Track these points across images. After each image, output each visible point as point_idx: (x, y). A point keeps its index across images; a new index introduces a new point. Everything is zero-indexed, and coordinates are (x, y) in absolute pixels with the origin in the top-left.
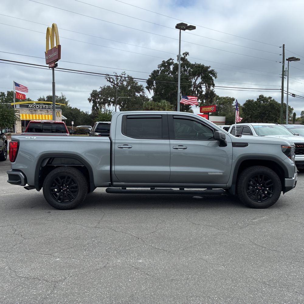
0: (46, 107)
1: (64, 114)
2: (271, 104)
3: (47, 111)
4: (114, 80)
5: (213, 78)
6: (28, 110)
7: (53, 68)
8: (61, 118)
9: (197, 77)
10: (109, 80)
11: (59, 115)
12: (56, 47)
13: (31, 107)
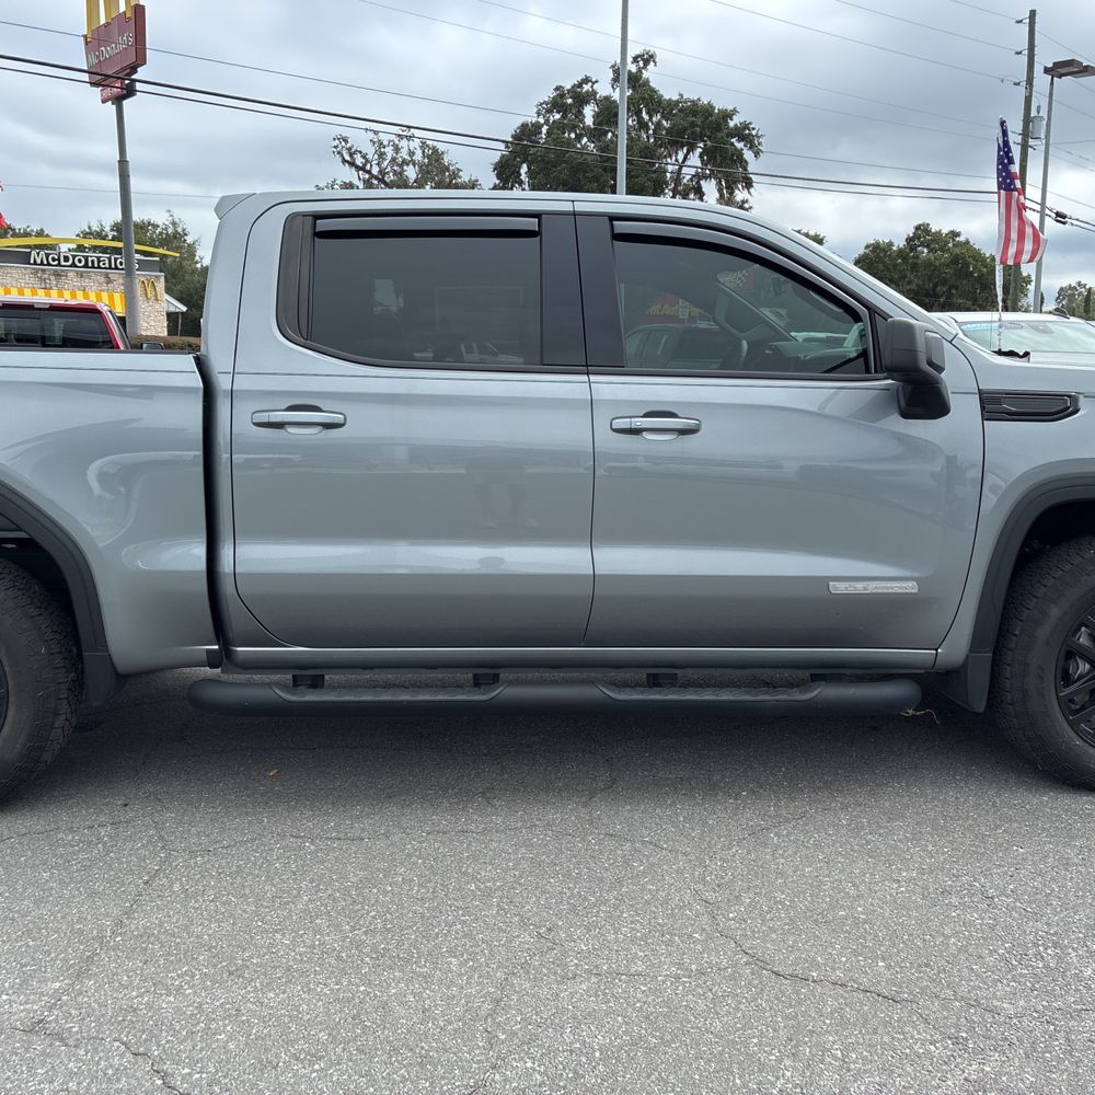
0: (99, 261)
1: (182, 292)
2: (955, 259)
3: (107, 276)
4: (367, 161)
5: (748, 155)
6: (29, 271)
7: (118, 100)
8: (164, 305)
9: (688, 153)
10: (347, 158)
11: (156, 296)
12: (125, 12)
13: (39, 261)
